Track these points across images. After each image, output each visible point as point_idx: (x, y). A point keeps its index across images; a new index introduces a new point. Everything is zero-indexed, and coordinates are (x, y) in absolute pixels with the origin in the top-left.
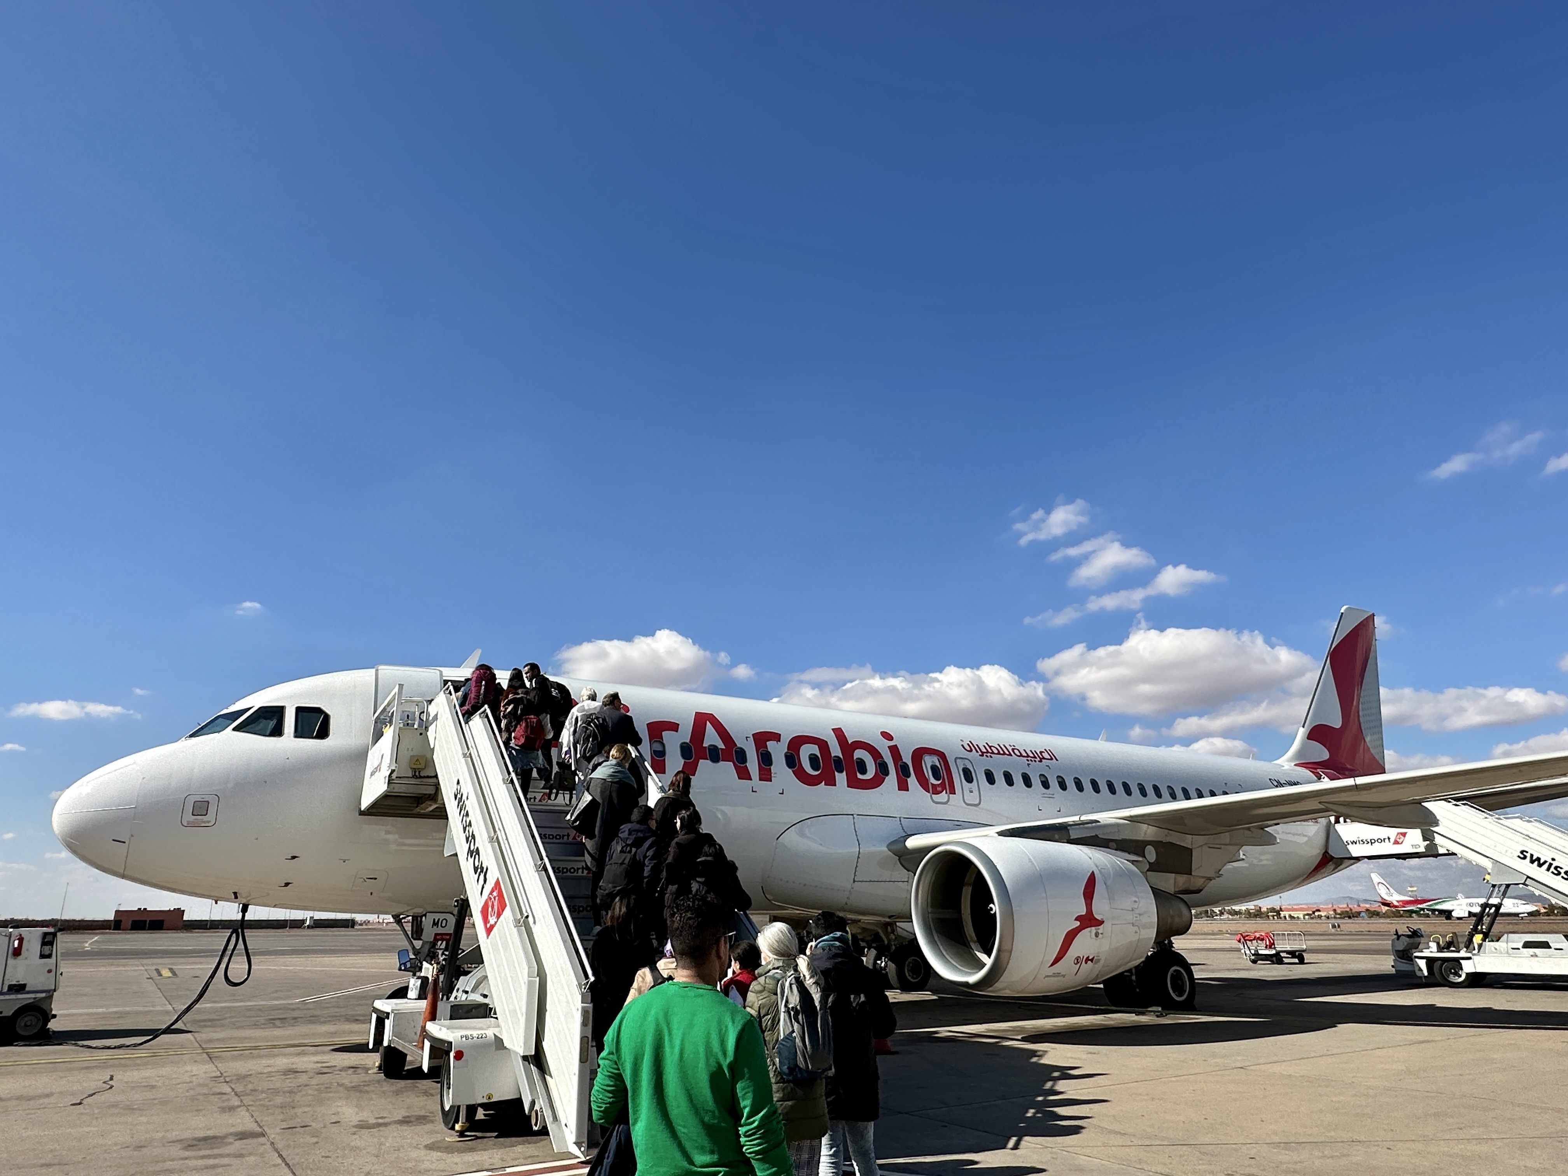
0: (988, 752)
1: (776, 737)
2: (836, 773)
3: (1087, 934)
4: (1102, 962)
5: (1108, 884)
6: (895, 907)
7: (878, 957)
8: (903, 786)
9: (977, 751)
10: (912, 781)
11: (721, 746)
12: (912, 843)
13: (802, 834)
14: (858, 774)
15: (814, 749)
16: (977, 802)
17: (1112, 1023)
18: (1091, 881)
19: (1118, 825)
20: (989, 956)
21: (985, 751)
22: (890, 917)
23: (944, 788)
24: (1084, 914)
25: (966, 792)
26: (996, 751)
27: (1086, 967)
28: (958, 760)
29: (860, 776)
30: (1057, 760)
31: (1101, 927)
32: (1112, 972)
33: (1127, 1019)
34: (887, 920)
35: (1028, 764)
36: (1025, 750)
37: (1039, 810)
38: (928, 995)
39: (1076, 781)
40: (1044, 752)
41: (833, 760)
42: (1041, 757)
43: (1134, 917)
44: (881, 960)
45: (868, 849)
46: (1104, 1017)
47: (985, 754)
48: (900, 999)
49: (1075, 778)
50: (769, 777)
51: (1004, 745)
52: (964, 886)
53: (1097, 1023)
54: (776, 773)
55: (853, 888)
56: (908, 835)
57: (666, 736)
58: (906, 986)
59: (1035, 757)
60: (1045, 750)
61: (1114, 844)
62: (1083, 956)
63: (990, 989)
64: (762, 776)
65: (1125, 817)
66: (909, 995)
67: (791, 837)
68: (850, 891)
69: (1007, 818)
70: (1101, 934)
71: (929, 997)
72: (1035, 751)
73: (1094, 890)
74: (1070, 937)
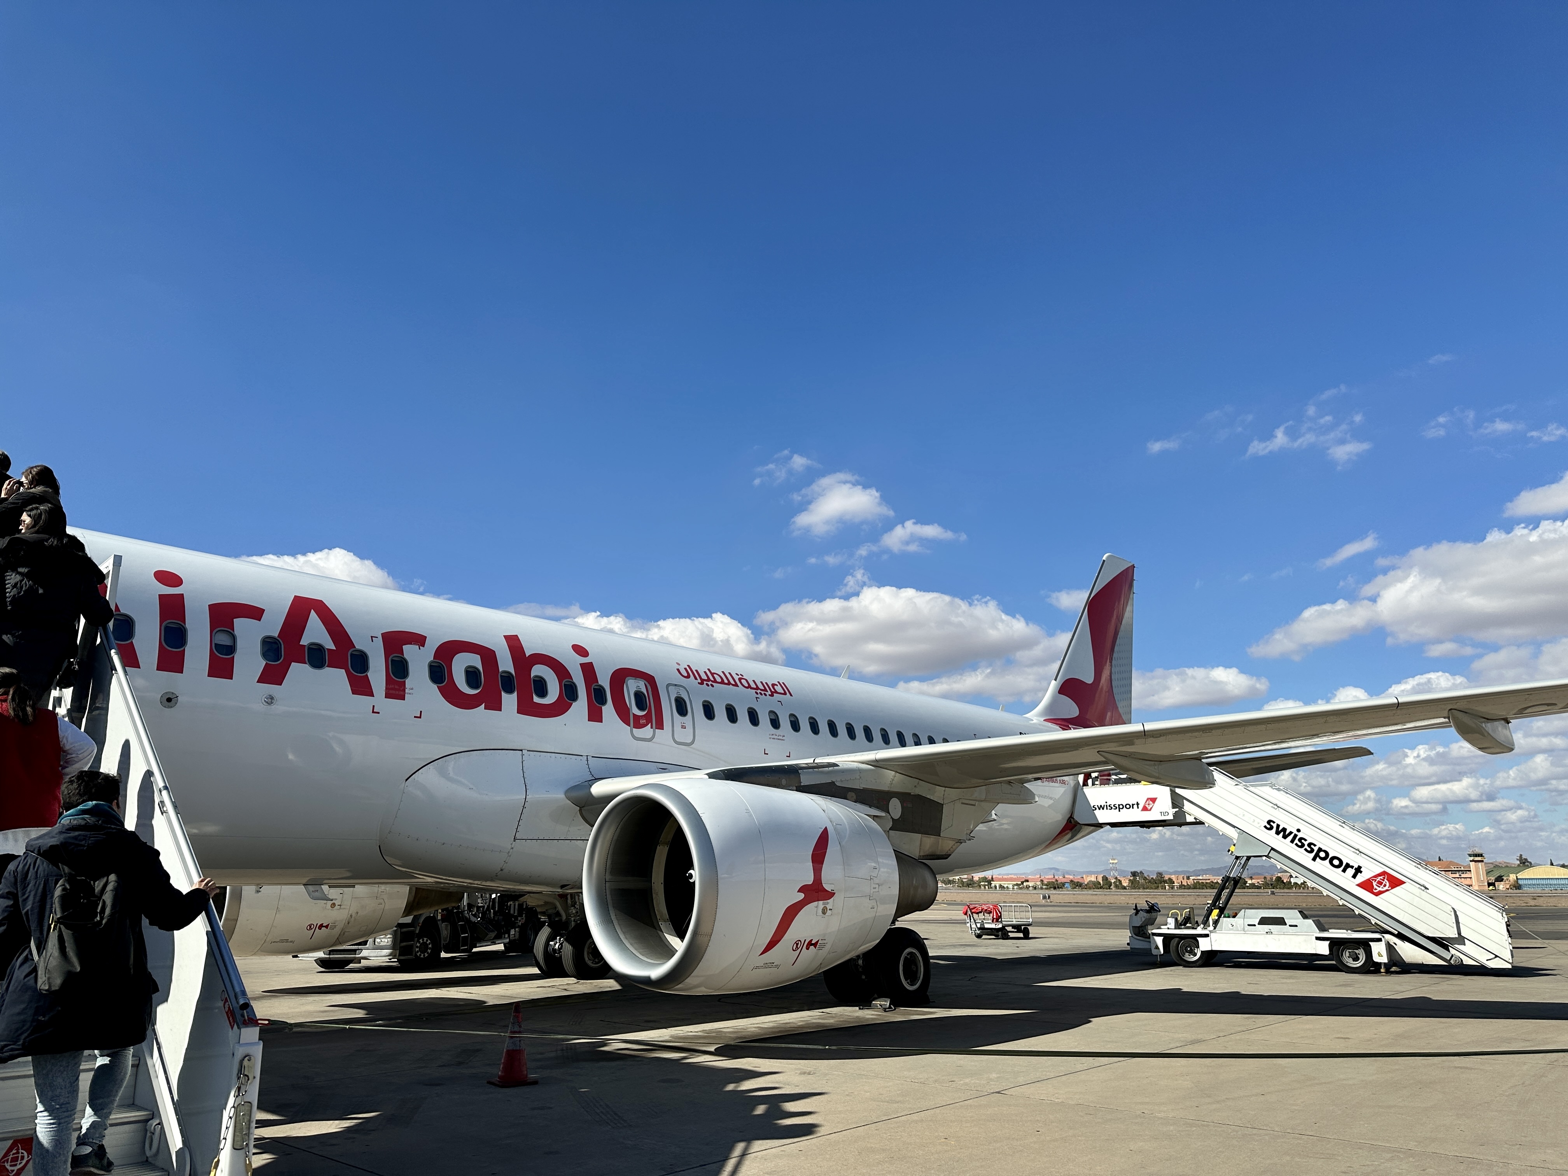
0: (709, 680)
1: (419, 640)
2: (503, 693)
3: (814, 908)
4: (828, 947)
5: (844, 845)
6: (564, 873)
7: (551, 938)
8: (595, 715)
9: (696, 679)
10: (608, 710)
11: (329, 645)
12: (599, 789)
13: (443, 773)
14: (534, 696)
15: (476, 661)
16: (689, 741)
17: (832, 1021)
18: (823, 840)
19: (860, 771)
20: (682, 938)
21: (706, 678)
22: (562, 887)
23: (648, 719)
24: (811, 883)
25: (678, 728)
26: (719, 680)
27: (808, 955)
28: (670, 688)
29: (536, 699)
30: (791, 695)
31: (830, 901)
32: (839, 959)
33: (850, 1016)
34: (559, 890)
35: (757, 698)
36: (754, 681)
37: (765, 754)
38: (610, 985)
39: (811, 721)
40: (777, 685)
41: (501, 676)
42: (773, 690)
43: (872, 888)
44: (555, 941)
45: (537, 796)
46: (823, 1012)
47: (705, 682)
48: (572, 991)
49: (811, 718)
50: (402, 693)
51: (730, 673)
52: (659, 844)
53: (813, 1023)
54: (412, 689)
55: (512, 848)
56: (596, 779)
57: (240, 624)
58: (583, 973)
59: (765, 690)
60: (778, 682)
61: (853, 794)
62: (805, 940)
63: (680, 986)
64: (391, 692)
65: (869, 761)
66: (585, 985)
67: (429, 777)
68: (509, 852)
69: (725, 762)
70: (830, 909)
71: (610, 987)
72: (766, 683)
73: (826, 852)
74: (791, 912)
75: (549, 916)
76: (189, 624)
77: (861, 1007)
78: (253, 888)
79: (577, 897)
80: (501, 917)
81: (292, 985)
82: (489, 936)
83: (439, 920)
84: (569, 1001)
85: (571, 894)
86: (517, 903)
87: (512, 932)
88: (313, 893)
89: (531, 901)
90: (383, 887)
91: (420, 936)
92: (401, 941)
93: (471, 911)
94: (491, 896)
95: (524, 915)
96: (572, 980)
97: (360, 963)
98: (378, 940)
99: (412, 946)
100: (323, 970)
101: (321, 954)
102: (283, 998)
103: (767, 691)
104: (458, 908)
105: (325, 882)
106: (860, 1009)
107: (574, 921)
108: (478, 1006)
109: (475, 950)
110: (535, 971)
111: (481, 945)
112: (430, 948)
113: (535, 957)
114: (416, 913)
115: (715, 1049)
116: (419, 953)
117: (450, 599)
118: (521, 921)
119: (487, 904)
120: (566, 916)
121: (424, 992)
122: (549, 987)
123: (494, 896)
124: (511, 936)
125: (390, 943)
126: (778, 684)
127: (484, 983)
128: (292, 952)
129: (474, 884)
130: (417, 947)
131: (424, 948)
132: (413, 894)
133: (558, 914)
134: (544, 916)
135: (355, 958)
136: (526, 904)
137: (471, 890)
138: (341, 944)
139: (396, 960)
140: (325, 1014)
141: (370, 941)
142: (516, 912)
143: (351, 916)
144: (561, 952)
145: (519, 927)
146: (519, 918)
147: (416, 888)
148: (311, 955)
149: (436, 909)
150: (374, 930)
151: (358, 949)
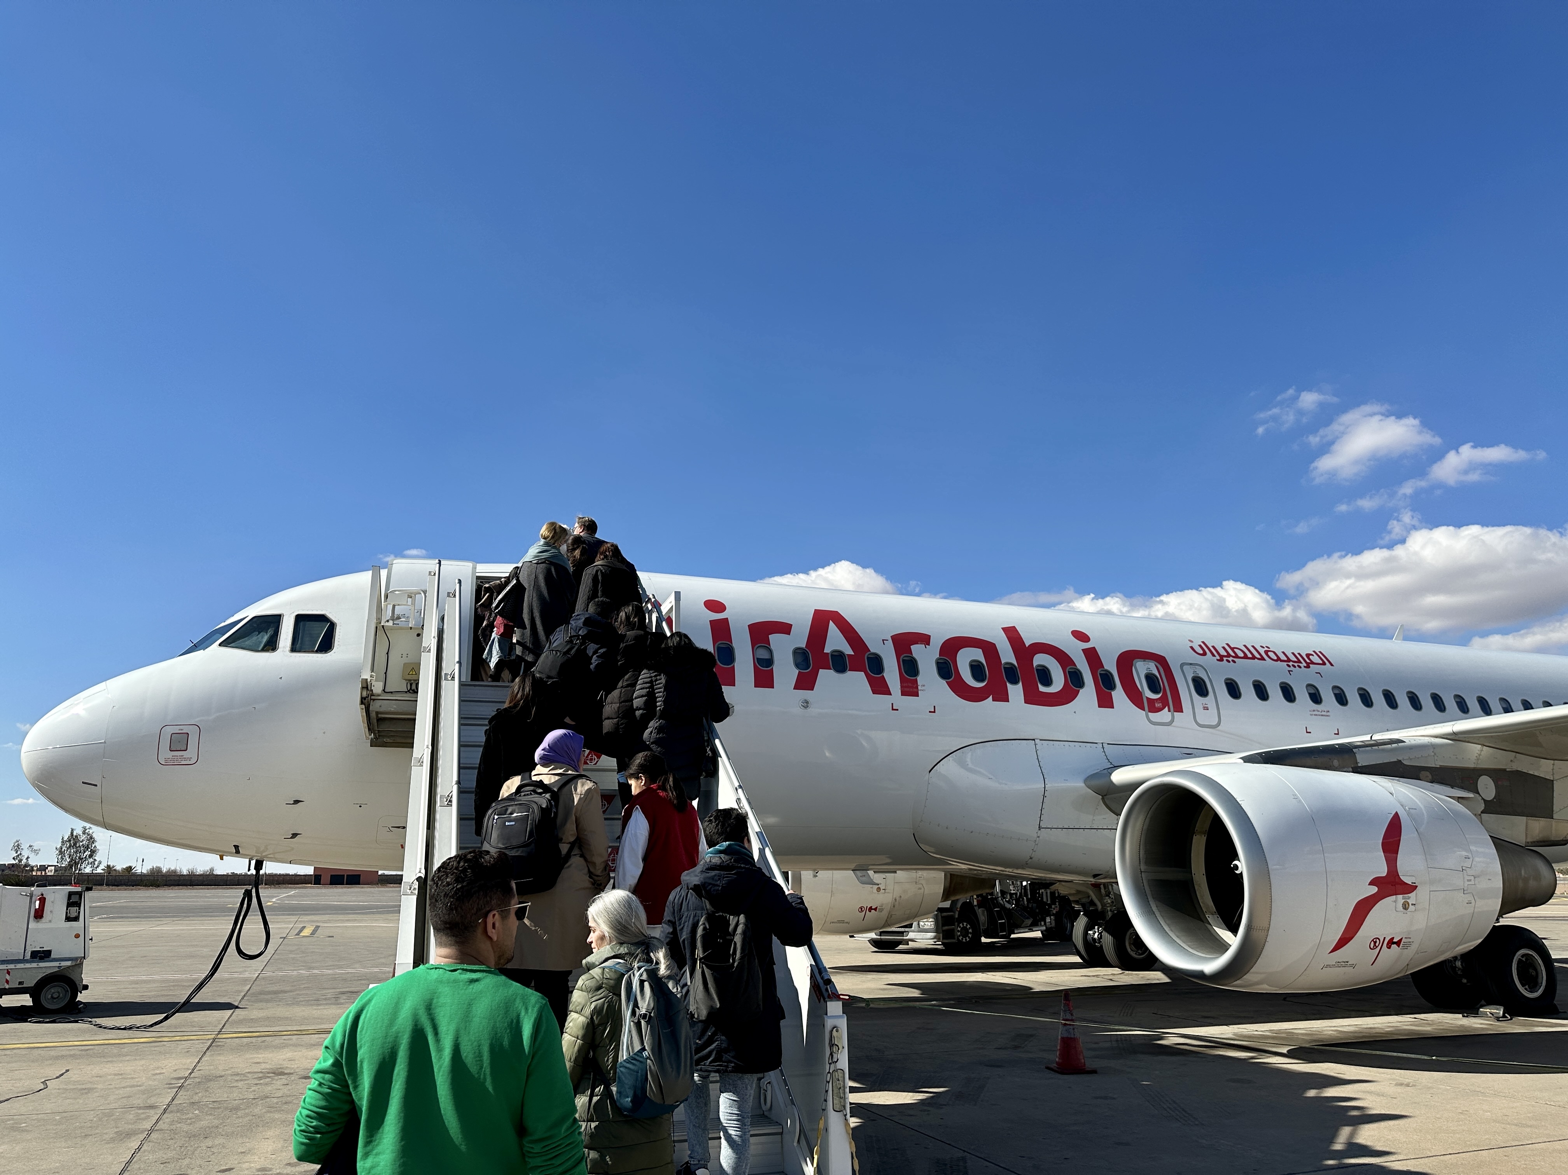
0: (1229, 655)
1: (925, 639)
2: (1008, 685)
3: (1389, 905)
4: (1414, 947)
5: (1421, 830)
6: (1097, 864)
7: (1089, 927)
8: (1105, 701)
9: (1214, 655)
10: (1119, 694)
11: (848, 651)
12: (1120, 777)
13: (962, 764)
14: (1040, 686)
15: (978, 655)
16: (1215, 723)
17: (1429, 1028)
18: (1395, 827)
19: (1434, 746)
20: (1234, 930)
21: (1225, 654)
22: (1095, 876)
23: (1164, 702)
24: (1384, 874)
25: (1199, 710)
26: (1241, 654)
27: (1389, 955)
28: (1185, 667)
29: (1042, 689)
30: (1332, 665)
31: (1412, 895)
33: (1451, 1024)
34: (1092, 880)
35: (1289, 671)
36: (1283, 653)
37: (1307, 732)
38: (1157, 977)
39: (1360, 692)
40: (1313, 655)
41: (1004, 668)
42: (1308, 661)
43: (1466, 880)
44: (1094, 930)
45: (1056, 785)
46: (1415, 1018)
47: (1225, 659)
48: (1118, 981)
49: (1360, 689)
50: (915, 690)
51: (1253, 647)
52: (1194, 833)
53: (1405, 1030)
54: (924, 686)
55: (1039, 837)
56: (1115, 767)
57: (775, 639)
58: (1128, 965)
59: (1299, 662)
60: (1314, 651)
61: (1428, 774)
62: (1385, 938)
63: (1238, 982)
64: (906, 689)
65: (1444, 735)
66: (1130, 977)
67: (948, 767)
68: (1036, 841)
69: (1260, 743)
70: (1412, 905)
71: (1158, 980)
72: (1299, 654)
73: (1400, 840)
74: (1362, 909)
75: (1083, 905)
76: (735, 644)
77: (1465, 1015)
78: (811, 873)
79: (1110, 887)
80: (1035, 905)
81: (852, 963)
82: (1025, 923)
83: (975, 906)
84: (1117, 992)
85: (1104, 884)
86: (1049, 891)
87: (1048, 920)
88: (861, 878)
89: (1063, 890)
90: (920, 873)
91: (960, 920)
92: (943, 925)
93: (1004, 898)
94: (1022, 884)
95: (1057, 904)
96: (1117, 971)
97: (908, 945)
98: (921, 923)
99: (953, 930)
100: (876, 950)
101: (873, 935)
102: (846, 974)
103: (1301, 663)
104: (992, 894)
105: (870, 867)
106: (1464, 1016)
107: (1111, 910)
108: (1024, 992)
109: (1013, 936)
110: (1077, 959)
111: (1019, 931)
112: (971, 933)
113: (1075, 946)
114: (954, 898)
115: (1288, 1051)
116: (961, 937)
117: (945, 598)
118: (1055, 909)
119: (1020, 891)
120: (1102, 905)
121: (972, 976)
122: (1094, 976)
123: (1024, 883)
124: (1047, 924)
125: (933, 926)
126: (1313, 653)
127: (1026, 969)
128: (850, 933)
129: (1006, 871)
130: (958, 931)
131: (965, 932)
132: (949, 880)
133: (1092, 903)
134: (1077, 905)
135: (903, 939)
136: (1058, 892)
137: (1003, 878)
138: (889, 926)
139: (940, 943)
140: (886, 992)
141: (915, 924)
142: (1049, 899)
143: (895, 900)
144: (1101, 942)
145: (1053, 915)
146: (1053, 906)
147: (951, 874)
148: (864, 935)
149: (971, 895)
150: (918, 914)
151: (905, 932)
